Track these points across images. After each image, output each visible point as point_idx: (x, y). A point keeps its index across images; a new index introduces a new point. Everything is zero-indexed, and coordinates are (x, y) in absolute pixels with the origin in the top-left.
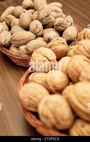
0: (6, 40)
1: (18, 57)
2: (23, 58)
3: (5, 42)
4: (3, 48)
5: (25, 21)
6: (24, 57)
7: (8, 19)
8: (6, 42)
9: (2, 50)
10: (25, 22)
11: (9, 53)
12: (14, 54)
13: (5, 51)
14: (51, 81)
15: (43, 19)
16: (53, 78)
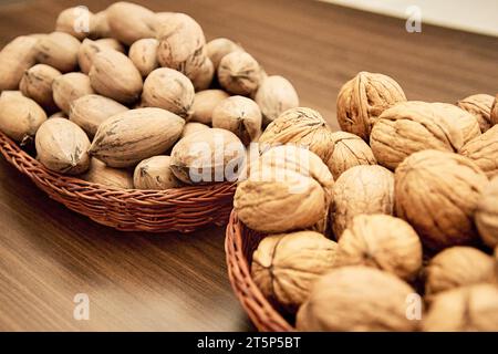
0: (77, 149)
1: (143, 199)
2: (165, 200)
3: (76, 156)
4: (64, 180)
5: (124, 76)
6: (167, 196)
7: (34, 80)
8: (80, 156)
9: (66, 187)
10: (123, 80)
11: (100, 193)
12: (127, 194)
13: (80, 191)
14: (386, 251)
15: (185, 62)
16: (391, 238)
